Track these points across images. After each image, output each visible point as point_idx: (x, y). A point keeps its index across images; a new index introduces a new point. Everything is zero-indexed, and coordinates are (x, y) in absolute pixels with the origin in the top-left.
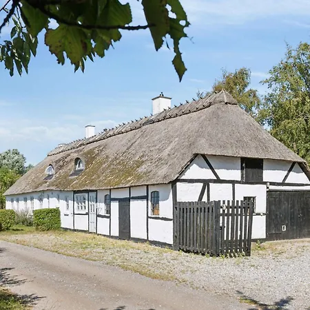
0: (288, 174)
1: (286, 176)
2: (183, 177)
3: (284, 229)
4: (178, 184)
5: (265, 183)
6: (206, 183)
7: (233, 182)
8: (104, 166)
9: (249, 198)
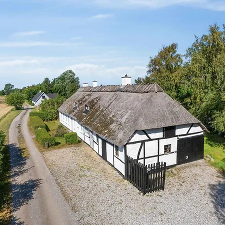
0: (190, 129)
1: (189, 130)
2: (130, 142)
3: (187, 157)
4: (127, 145)
5: (177, 136)
6: (143, 142)
7: (158, 139)
8: (97, 113)
9: (168, 145)
